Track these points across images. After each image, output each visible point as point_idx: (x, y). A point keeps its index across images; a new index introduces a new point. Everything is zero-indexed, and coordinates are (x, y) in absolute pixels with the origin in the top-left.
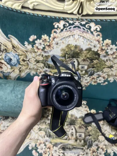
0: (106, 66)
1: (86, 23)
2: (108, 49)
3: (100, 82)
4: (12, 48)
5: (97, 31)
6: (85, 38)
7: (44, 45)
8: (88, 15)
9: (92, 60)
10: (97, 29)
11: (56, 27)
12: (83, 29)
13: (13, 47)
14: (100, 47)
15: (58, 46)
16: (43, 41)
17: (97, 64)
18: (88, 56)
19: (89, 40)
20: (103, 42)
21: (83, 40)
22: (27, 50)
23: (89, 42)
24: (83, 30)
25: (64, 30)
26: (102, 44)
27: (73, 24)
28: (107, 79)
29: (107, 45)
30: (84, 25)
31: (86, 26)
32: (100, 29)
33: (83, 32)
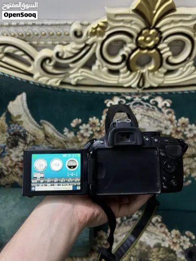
0: (187, 156)
1: (150, 98)
2: (185, 131)
4: (44, 138)
5: (167, 108)
6: (151, 118)
8: (151, 88)
10: (166, 104)
11: (108, 105)
12: (147, 106)
13: (46, 136)
14: (173, 129)
16: (91, 126)
19: (156, 120)
20: (178, 122)
21: (148, 121)
22: (66, 140)
23: (157, 123)
24: (148, 108)
26: (177, 124)
27: (132, 100)
28: (190, 175)
29: (184, 125)
30: (148, 101)
31: (151, 101)
32: (171, 104)
33: (147, 110)
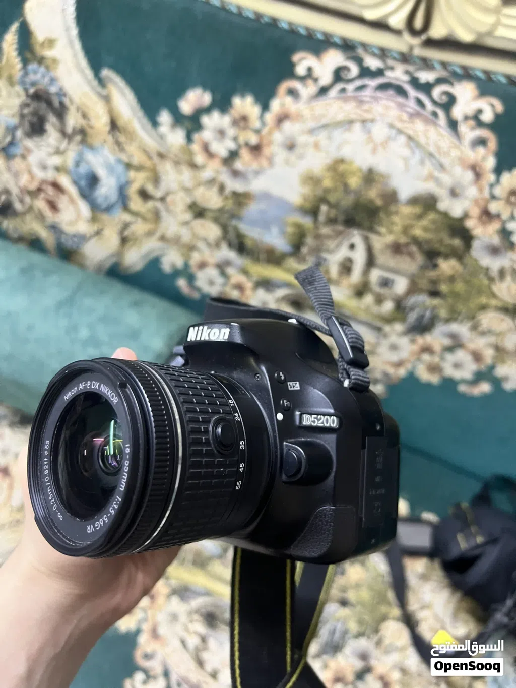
0: (494, 302)
1: (440, 81)
2: (512, 218)
3: (457, 375)
4: (108, 128)
5: (480, 124)
6: (418, 145)
7: (235, 139)
8: (450, 44)
9: (432, 255)
10: (480, 111)
11: (301, 70)
12: (420, 103)
13: (114, 125)
14: (476, 201)
15: (293, 157)
16: (235, 123)
17: (452, 279)
18: (418, 232)
19: (431, 155)
20: (498, 181)
21: (406, 152)
23: (429, 167)
24: (418, 108)
25: (333, 92)
26: (491, 186)
27: (380, 72)
28: (492, 368)
29: (512, 199)
30: (427, 88)
31: (437, 92)
32: (497, 117)
33: (413, 116)
